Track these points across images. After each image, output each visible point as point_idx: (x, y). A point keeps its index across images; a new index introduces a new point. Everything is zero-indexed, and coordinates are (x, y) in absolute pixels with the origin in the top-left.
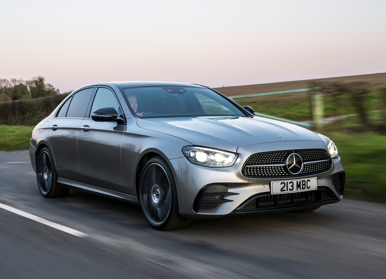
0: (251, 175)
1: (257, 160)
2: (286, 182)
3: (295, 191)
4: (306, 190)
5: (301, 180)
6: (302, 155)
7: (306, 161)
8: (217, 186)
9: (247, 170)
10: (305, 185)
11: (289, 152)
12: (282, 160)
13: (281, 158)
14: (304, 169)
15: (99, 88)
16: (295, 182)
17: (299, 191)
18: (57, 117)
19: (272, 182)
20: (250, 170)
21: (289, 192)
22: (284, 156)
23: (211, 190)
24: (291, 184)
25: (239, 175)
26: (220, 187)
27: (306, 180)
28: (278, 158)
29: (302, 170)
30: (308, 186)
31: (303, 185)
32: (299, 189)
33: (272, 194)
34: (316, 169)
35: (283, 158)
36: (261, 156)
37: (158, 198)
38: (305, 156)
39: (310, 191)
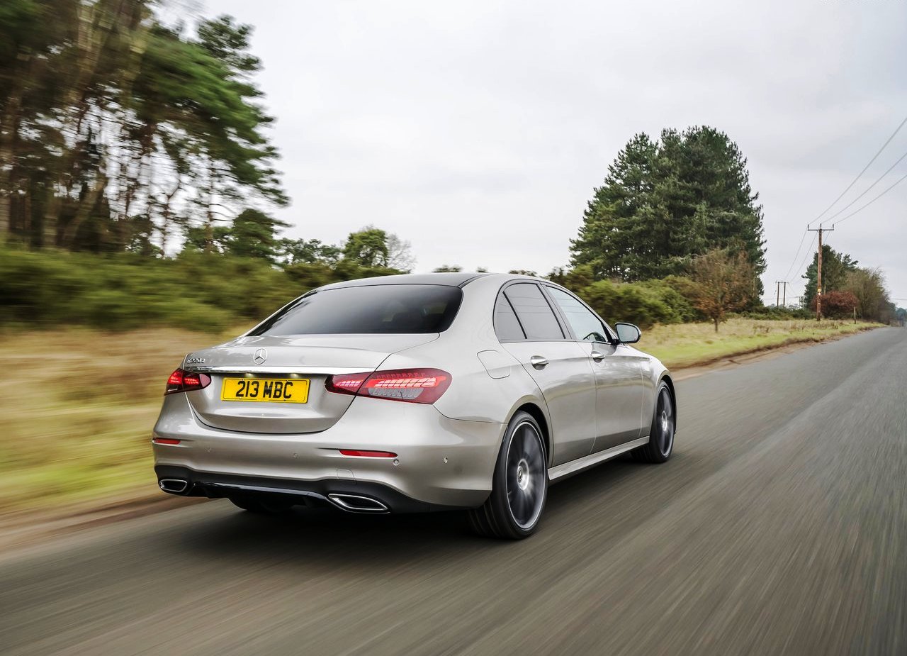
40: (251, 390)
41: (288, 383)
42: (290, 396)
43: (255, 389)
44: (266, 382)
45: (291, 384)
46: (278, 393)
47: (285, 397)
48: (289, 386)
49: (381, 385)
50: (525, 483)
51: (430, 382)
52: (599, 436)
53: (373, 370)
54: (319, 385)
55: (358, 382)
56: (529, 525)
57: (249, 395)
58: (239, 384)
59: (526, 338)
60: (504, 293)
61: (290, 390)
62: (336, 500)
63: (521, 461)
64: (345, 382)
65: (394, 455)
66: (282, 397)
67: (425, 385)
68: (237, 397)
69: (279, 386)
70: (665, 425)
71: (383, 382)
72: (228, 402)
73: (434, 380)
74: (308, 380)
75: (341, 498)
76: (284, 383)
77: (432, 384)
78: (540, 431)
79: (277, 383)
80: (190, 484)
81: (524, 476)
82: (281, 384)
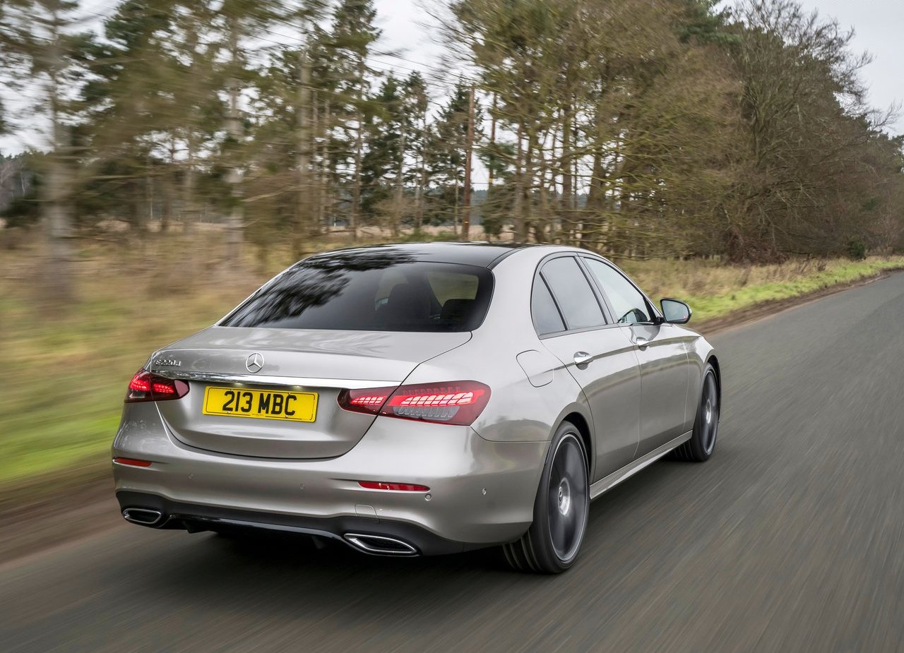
40: (243, 402)
41: (289, 397)
42: (293, 413)
43: (248, 402)
44: (262, 395)
45: (295, 398)
46: (277, 409)
47: (287, 413)
48: (291, 400)
49: (408, 403)
50: (565, 506)
51: (466, 398)
52: (642, 439)
53: (398, 384)
54: (330, 402)
55: (381, 399)
56: (569, 557)
57: (239, 409)
58: (226, 394)
59: (566, 329)
60: (540, 273)
61: (292, 405)
62: (354, 541)
63: (562, 481)
64: (363, 399)
65: (426, 488)
66: (283, 414)
67: (461, 401)
68: (226, 412)
69: (278, 400)
70: (709, 417)
71: (410, 399)
72: (212, 417)
73: (471, 394)
74: (316, 394)
75: (360, 539)
76: (285, 396)
77: (469, 400)
78: (583, 443)
79: (276, 396)
80: (165, 516)
81: (564, 498)
82: (281, 397)
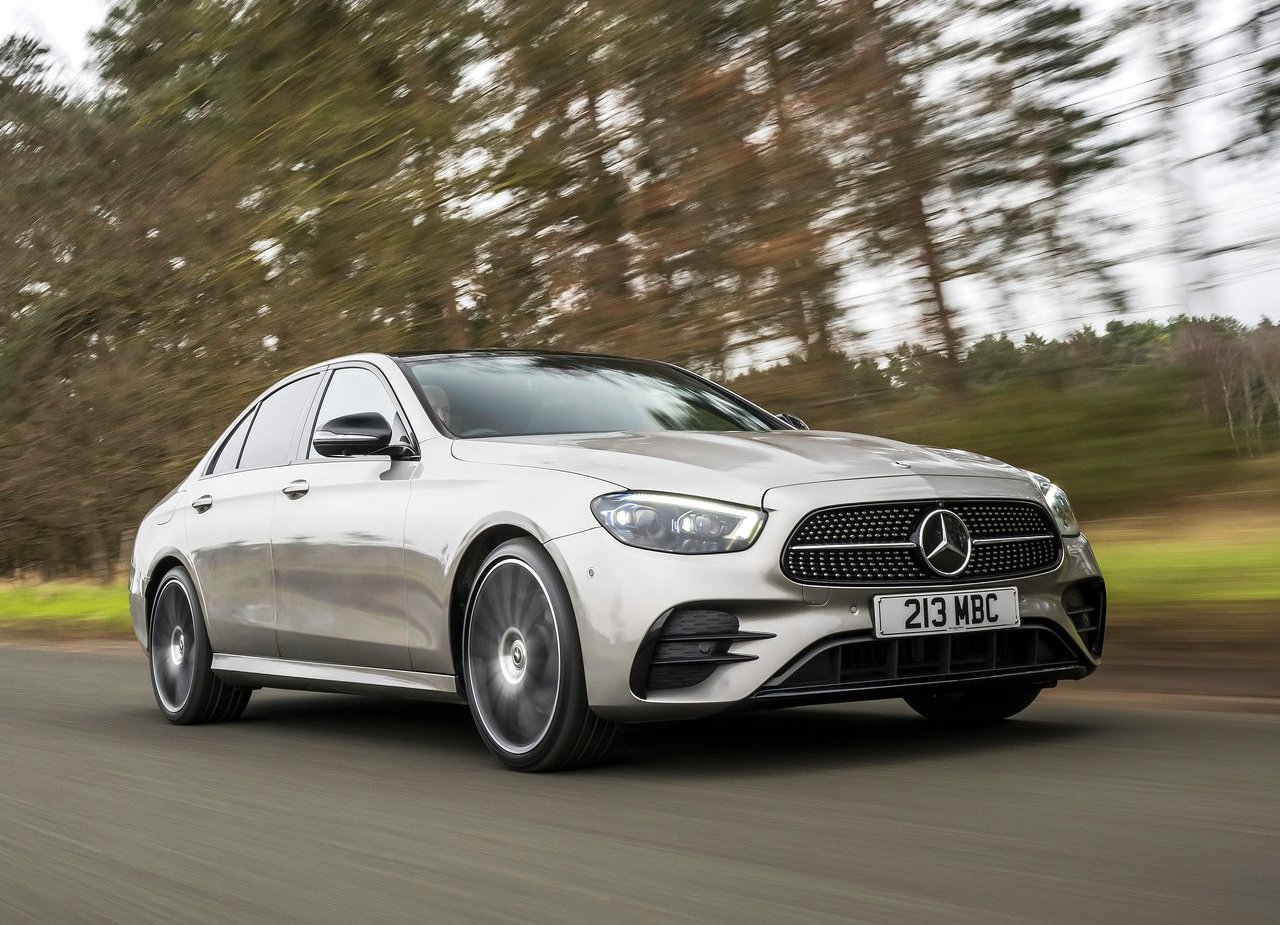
0: (809, 576)
1: (827, 529)
2: (921, 600)
3: (951, 627)
4: (986, 625)
5: (970, 593)
6: (968, 518)
7: (981, 536)
8: (703, 613)
9: (796, 561)
10: (980, 609)
11: (927, 505)
12: (906, 531)
13: (903, 524)
14: (977, 562)
15: (335, 370)
16: (949, 598)
17: (965, 627)
18: (211, 473)
19: (877, 599)
20: (806, 561)
21: (932, 630)
22: (911, 519)
23: (688, 624)
24: (939, 606)
25: (771, 579)
26: (714, 615)
27: (984, 594)
28: (894, 525)
29: (969, 563)
30: (992, 615)
31: (975, 609)
32: (962, 622)
33: (879, 636)
34: (1012, 564)
35: (908, 525)
36: (840, 518)
37: (519, 668)
38: (976, 522)
39: (999, 632)
